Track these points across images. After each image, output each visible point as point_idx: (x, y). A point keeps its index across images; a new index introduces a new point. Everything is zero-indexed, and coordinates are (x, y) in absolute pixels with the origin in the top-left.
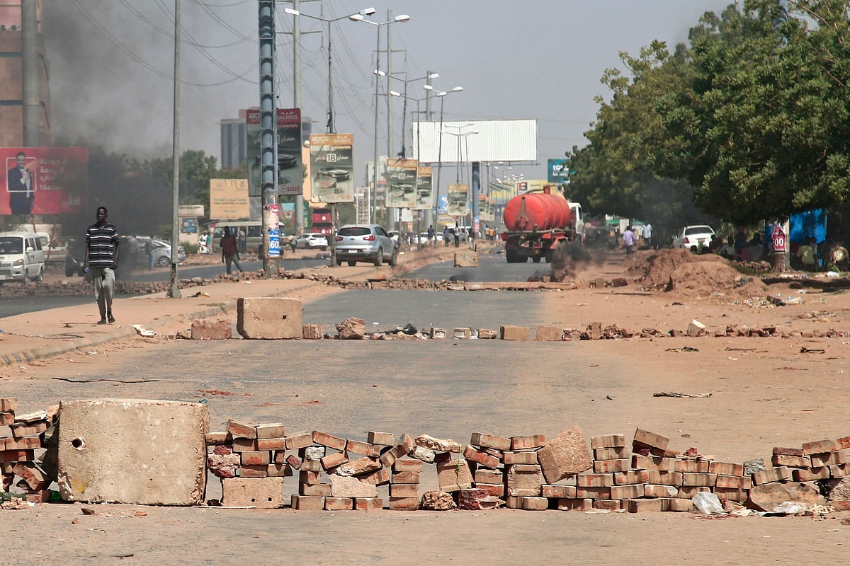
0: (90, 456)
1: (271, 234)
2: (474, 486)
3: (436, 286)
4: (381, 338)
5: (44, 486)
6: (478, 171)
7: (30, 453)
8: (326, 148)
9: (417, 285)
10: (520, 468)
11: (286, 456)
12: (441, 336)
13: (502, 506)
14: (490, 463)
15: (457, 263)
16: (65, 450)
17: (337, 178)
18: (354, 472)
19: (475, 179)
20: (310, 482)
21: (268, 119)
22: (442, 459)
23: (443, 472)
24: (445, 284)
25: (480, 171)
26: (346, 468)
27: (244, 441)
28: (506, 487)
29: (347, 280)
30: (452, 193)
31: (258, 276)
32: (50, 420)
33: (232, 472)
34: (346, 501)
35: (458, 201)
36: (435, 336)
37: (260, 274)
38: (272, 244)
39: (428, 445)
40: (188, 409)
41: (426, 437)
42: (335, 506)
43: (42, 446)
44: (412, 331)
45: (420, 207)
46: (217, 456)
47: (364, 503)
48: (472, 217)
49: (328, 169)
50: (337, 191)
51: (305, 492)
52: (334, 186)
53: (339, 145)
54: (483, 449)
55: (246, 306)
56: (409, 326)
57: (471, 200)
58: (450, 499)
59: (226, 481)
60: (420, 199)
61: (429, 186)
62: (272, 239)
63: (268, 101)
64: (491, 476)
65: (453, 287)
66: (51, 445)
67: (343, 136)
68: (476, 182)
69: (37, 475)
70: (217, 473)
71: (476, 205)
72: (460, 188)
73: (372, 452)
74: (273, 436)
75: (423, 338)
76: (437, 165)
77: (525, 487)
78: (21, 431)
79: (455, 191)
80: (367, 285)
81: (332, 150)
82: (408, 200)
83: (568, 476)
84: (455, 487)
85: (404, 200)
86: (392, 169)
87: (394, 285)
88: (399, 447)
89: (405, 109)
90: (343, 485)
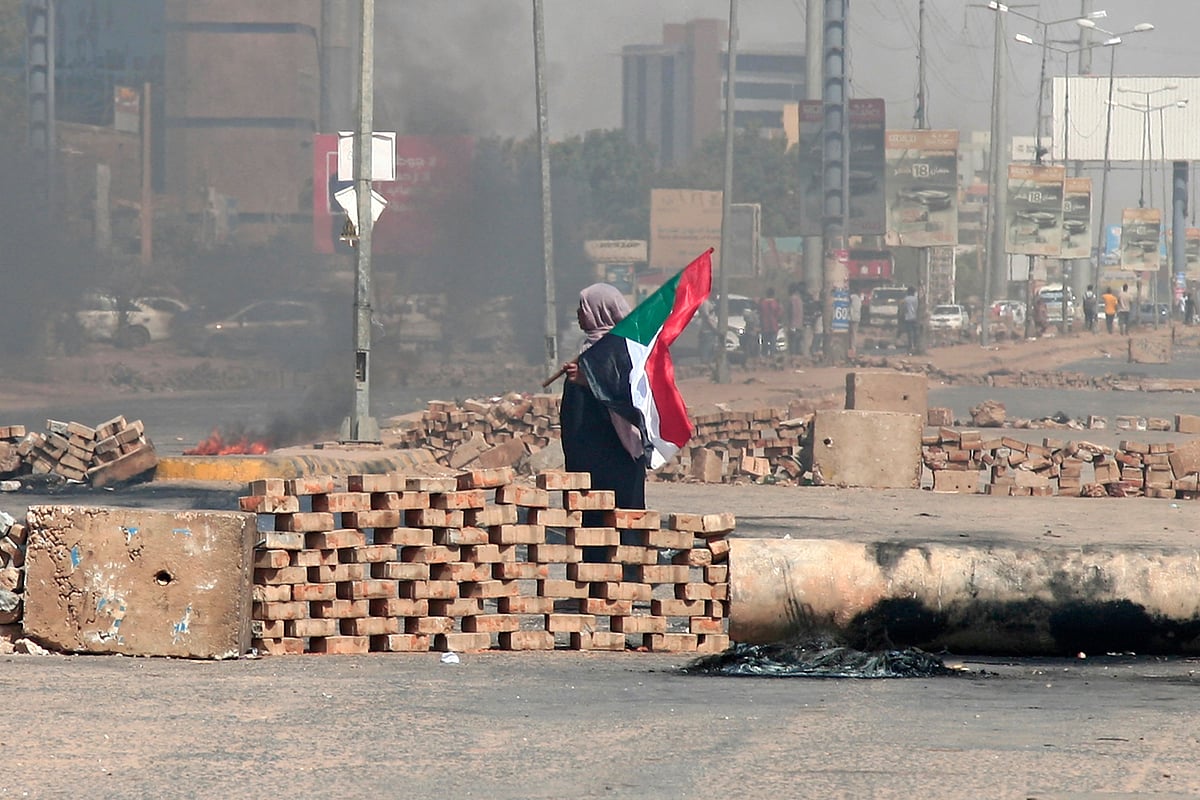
0: (837, 452)
1: (836, 296)
2: (1121, 480)
3: (1094, 383)
4: (1025, 427)
5: (800, 474)
6: (1185, 179)
7: (790, 450)
8: (912, 154)
9: (1064, 382)
10: (1155, 466)
11: (982, 455)
12: (1101, 425)
13: (1142, 495)
14: (1133, 464)
15: (1134, 357)
16: (818, 447)
17: (929, 205)
18: (1032, 468)
19: (1180, 195)
20: (999, 474)
21: (836, 115)
22: (1098, 459)
23: (1098, 469)
24: (1110, 382)
25: (1190, 179)
26: (1026, 464)
27: (951, 443)
28: (1145, 480)
29: (955, 372)
30: (1130, 226)
31: (815, 363)
32: (805, 426)
33: (942, 466)
34: (1026, 489)
35: (1141, 241)
36: (1094, 425)
37: (818, 359)
38: (837, 312)
39: (1087, 449)
40: (911, 417)
41: (1086, 443)
42: (1018, 492)
43: (800, 445)
44: (1064, 420)
45: (1069, 254)
46: (931, 454)
47: (1039, 491)
48: (1171, 274)
49: (915, 190)
50: (930, 228)
51: (996, 481)
52: (925, 218)
53: (934, 150)
54: (1129, 453)
55: (858, 383)
56: (1059, 414)
57: (1170, 238)
58: (1103, 489)
59: (936, 472)
60: (1068, 239)
61: (1084, 215)
62: (838, 304)
63: (836, 89)
64: (1133, 472)
65: (1123, 385)
66: (807, 444)
67: (942, 133)
68: (1180, 203)
69: (795, 466)
70: (930, 466)
71: (1181, 250)
72: (1146, 216)
73: (1046, 453)
74: (973, 440)
75: (1079, 427)
76: (1102, 165)
77: (1158, 482)
78: (784, 433)
79: (1136, 222)
80: (986, 379)
81: (922, 157)
82: (1045, 241)
83: (1192, 474)
84: (1107, 481)
85: (1038, 240)
86: (1018, 183)
87: (1029, 382)
88: (1067, 450)
89: (1043, 67)
90: (1024, 477)
